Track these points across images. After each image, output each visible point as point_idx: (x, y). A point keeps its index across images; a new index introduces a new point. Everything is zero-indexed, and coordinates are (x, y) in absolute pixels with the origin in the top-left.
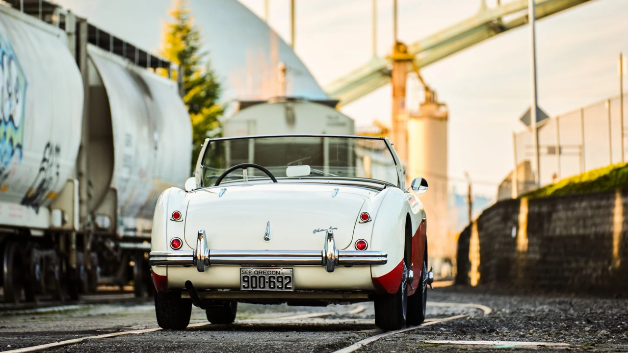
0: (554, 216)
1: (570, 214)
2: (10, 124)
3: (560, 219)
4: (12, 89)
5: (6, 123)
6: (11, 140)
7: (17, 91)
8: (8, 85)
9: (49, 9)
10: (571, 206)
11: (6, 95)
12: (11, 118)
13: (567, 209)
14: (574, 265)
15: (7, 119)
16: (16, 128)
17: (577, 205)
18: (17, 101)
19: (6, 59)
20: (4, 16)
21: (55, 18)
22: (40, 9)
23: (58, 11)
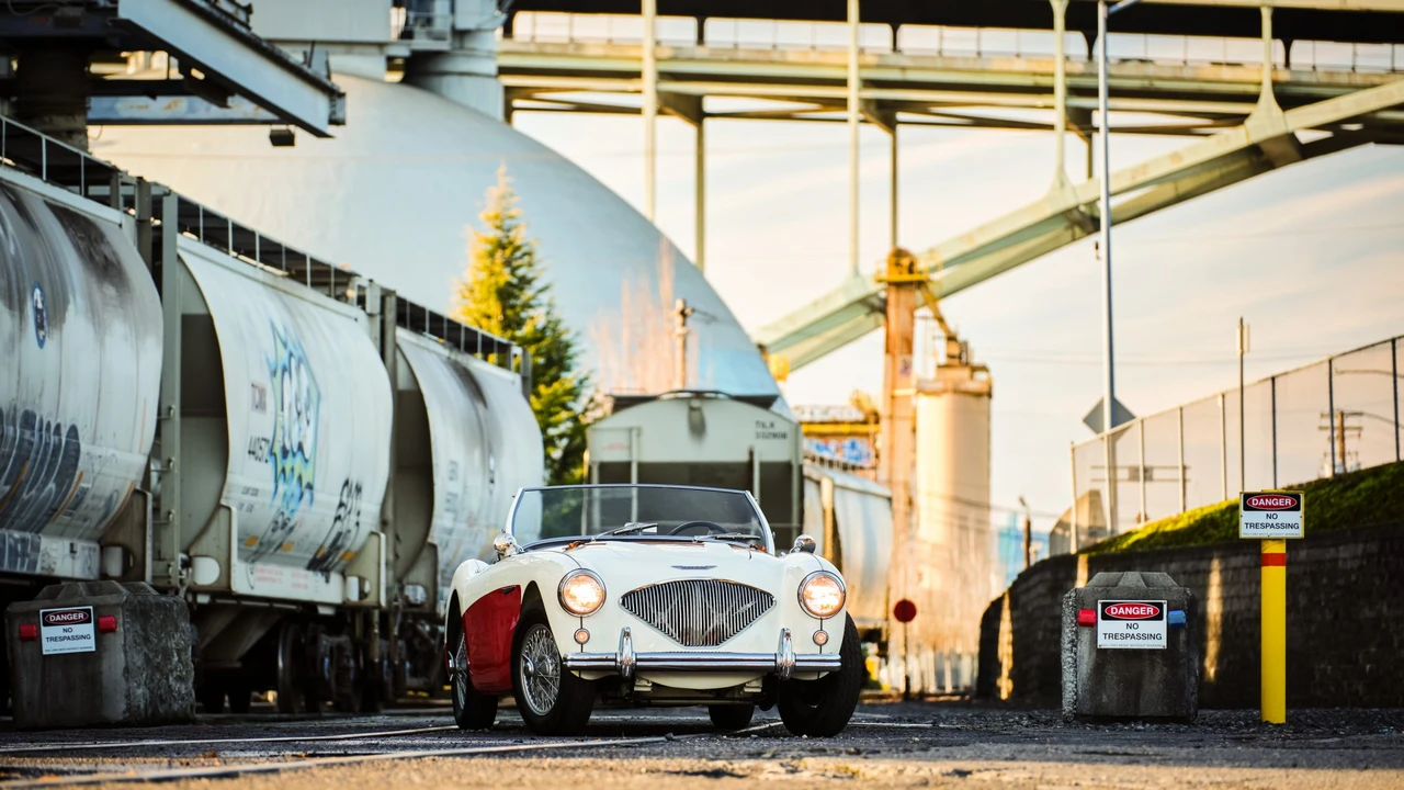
2: (299, 455)
4: (301, 406)
5: (294, 455)
6: (300, 478)
7: (307, 408)
8: (297, 400)
9: (344, 280)
11: (295, 414)
12: (300, 447)
15: (295, 449)
16: (306, 461)
18: (308, 422)
19: (294, 363)
20: (287, 298)
21: (352, 293)
22: (333, 280)
23: (357, 281)
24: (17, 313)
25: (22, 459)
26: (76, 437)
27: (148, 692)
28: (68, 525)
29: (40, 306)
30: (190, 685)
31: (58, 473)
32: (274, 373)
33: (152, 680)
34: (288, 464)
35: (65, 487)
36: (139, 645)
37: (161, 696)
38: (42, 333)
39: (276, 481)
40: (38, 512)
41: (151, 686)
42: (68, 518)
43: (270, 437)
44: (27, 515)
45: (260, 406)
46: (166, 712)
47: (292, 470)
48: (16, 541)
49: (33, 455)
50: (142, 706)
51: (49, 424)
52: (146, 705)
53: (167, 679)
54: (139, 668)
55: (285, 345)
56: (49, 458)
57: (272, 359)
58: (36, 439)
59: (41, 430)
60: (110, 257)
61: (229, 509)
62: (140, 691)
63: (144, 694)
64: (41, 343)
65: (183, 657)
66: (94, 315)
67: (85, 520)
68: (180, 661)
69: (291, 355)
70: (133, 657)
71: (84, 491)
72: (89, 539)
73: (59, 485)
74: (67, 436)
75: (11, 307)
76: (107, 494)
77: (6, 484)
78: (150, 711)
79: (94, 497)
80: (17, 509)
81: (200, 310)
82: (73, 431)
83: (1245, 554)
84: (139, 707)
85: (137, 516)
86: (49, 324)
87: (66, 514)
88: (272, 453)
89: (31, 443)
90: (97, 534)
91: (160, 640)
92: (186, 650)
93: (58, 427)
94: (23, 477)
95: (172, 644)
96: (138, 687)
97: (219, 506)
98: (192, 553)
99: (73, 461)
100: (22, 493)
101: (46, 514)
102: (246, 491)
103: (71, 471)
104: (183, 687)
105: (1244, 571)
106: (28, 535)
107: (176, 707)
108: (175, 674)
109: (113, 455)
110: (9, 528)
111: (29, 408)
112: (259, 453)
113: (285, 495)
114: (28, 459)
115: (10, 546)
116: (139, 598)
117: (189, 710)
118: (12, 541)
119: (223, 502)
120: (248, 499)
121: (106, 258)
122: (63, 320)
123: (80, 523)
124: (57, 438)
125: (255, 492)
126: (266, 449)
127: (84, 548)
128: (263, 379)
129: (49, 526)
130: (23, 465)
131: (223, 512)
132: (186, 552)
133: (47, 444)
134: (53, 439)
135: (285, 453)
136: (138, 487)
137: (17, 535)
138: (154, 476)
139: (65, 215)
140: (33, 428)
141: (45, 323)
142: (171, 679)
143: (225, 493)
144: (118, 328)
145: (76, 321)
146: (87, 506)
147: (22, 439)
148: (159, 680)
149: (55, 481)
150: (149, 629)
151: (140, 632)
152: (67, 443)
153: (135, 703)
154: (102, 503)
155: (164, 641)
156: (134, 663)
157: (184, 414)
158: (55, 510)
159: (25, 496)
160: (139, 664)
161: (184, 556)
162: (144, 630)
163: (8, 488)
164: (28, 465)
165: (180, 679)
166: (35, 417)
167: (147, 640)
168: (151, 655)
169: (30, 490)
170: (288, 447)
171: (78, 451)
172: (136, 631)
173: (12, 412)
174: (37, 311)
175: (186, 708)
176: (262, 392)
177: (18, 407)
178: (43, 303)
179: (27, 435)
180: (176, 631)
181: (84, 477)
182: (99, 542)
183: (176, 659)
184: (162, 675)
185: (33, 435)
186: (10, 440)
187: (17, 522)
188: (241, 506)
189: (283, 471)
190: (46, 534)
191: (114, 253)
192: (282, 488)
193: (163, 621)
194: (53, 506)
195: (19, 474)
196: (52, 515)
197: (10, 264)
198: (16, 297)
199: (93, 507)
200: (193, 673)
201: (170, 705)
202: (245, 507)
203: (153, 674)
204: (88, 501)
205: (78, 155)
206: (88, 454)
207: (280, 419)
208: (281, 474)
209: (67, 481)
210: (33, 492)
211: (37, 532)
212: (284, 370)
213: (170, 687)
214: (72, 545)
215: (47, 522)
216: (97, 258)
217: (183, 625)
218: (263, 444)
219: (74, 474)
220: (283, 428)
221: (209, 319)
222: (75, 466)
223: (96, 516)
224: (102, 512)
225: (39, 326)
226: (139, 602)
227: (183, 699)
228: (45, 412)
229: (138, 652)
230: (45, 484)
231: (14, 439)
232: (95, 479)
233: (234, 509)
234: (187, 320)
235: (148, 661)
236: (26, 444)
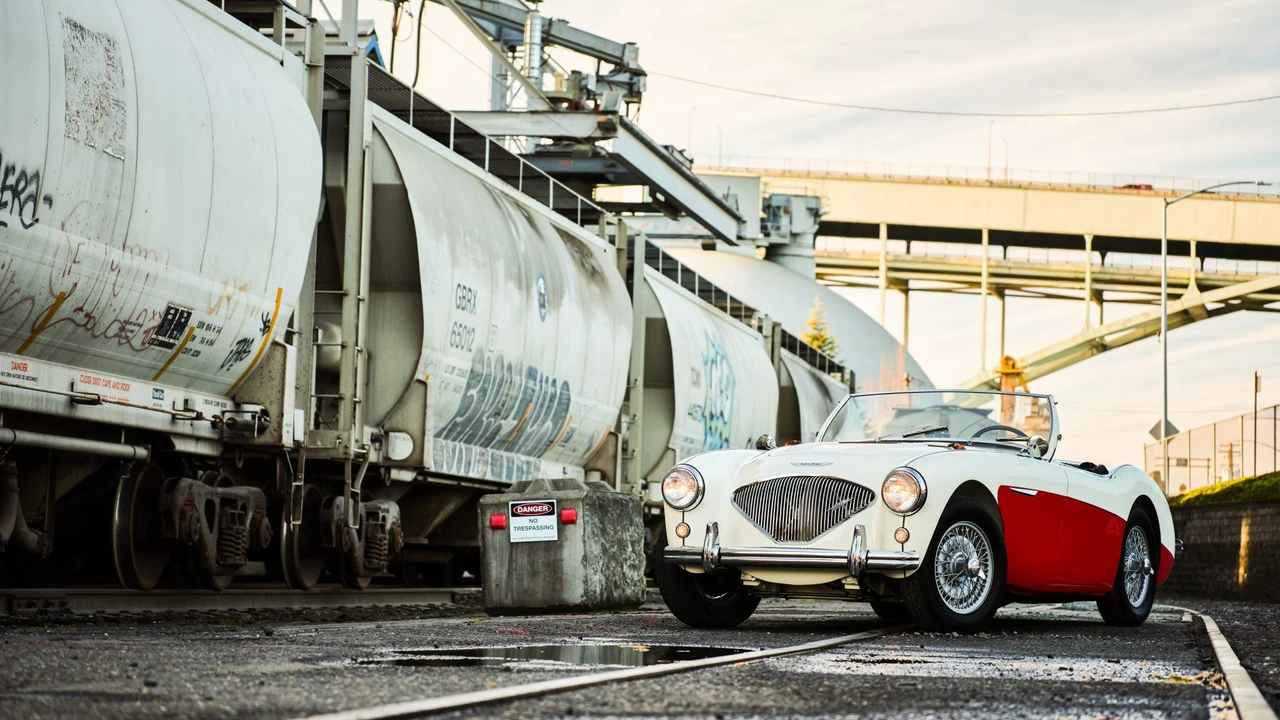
0: (1189, 525)
1: (1205, 523)
2: (721, 418)
3: (1195, 528)
4: (723, 387)
5: (718, 418)
6: (721, 434)
7: (727, 389)
8: (720, 383)
9: (749, 313)
10: (1206, 515)
11: (719, 392)
12: (722, 414)
13: (1203, 518)
14: (1208, 572)
15: (719, 415)
16: (725, 423)
17: (1212, 514)
18: (727, 398)
19: (719, 358)
20: (715, 318)
21: (754, 322)
22: (743, 313)
23: (757, 315)
24: (525, 294)
25: (526, 402)
26: (568, 390)
27: (603, 578)
28: (561, 454)
29: (543, 291)
30: (642, 572)
31: (555, 415)
32: (706, 363)
33: (608, 568)
34: (715, 423)
35: (559, 426)
36: (597, 536)
37: (615, 582)
38: (543, 311)
39: (706, 435)
40: (539, 442)
41: (607, 573)
42: (562, 449)
43: (702, 405)
44: (530, 444)
45: (696, 383)
46: (620, 596)
47: (716, 428)
48: (523, 463)
49: (535, 399)
50: (598, 591)
51: (547, 378)
52: (601, 590)
53: (622, 567)
54: (596, 557)
55: (713, 345)
56: (547, 402)
57: (705, 353)
58: (537, 388)
59: (541, 381)
60: (596, 267)
61: (674, 450)
62: (596, 578)
63: (600, 581)
64: (543, 318)
65: (637, 548)
66: (583, 303)
67: (574, 451)
68: (633, 551)
69: (717, 353)
70: (591, 546)
71: (573, 430)
72: (578, 465)
73: (555, 424)
74: (562, 388)
75: (520, 288)
76: (590, 433)
77: (514, 419)
78: (605, 595)
79: (580, 435)
80: (523, 438)
81: (658, 315)
82: (566, 385)
83: (1269, 507)
84: (595, 592)
85: (611, 450)
86: (549, 305)
87: (560, 445)
88: (704, 416)
89: (534, 391)
90: (583, 462)
91: (616, 532)
92: (639, 542)
93: (554, 381)
94: (527, 415)
95: (627, 536)
96: (595, 573)
97: (667, 449)
98: (649, 479)
99: (565, 407)
100: (526, 427)
101: (545, 444)
102: (686, 439)
103: (563, 414)
104: (636, 574)
105: (1269, 517)
106: (532, 459)
107: (629, 592)
108: (629, 562)
109: (595, 406)
110: (517, 452)
111: (533, 365)
112: (695, 415)
113: (711, 444)
114: (531, 401)
115: (518, 467)
116: (599, 494)
117: (640, 595)
118: (520, 463)
119: (670, 446)
120: (688, 445)
121: (593, 268)
122: (560, 304)
123: (570, 453)
124: (553, 389)
125: (692, 441)
126: (700, 413)
127: (573, 471)
128: (699, 365)
129: (547, 454)
130: (527, 406)
131: (670, 453)
132: (645, 479)
133: (546, 393)
134: (551, 390)
135: (712, 417)
136: (613, 430)
137: (524, 458)
138: (624, 426)
139: (565, 235)
140: (535, 379)
141: (546, 304)
142: (625, 567)
143: (672, 440)
144: (601, 317)
145: (569, 306)
146: (575, 442)
147: (526, 387)
148: (614, 568)
149: (552, 420)
150: (606, 522)
151: (598, 524)
152: (561, 393)
153: (591, 588)
154: (586, 440)
155: (620, 533)
156: (592, 552)
157: (646, 386)
158: (552, 442)
159: (529, 430)
160: (596, 553)
161: (644, 482)
162: (602, 522)
163: (516, 422)
164: (532, 406)
165: (633, 567)
166: (536, 372)
167: (604, 531)
168: (607, 545)
169: (532, 425)
170: (714, 413)
171: (569, 399)
172: (594, 524)
173: (519, 367)
174: (541, 294)
175: (638, 593)
176: (698, 375)
177: (524, 363)
178: (545, 289)
179: (531, 384)
180: (631, 525)
181: (574, 418)
182: (584, 467)
183: (630, 549)
184: (618, 563)
185: (535, 385)
186: (517, 386)
187: (523, 448)
188: (682, 450)
189: (710, 428)
190: (545, 459)
191: (599, 266)
192: (709, 440)
193: (619, 515)
194: (551, 438)
195: (524, 413)
196: (549, 446)
197: (521, 259)
198: (524, 282)
199: (580, 443)
200: (645, 563)
201: (624, 591)
202: (685, 451)
203: (609, 562)
204: (575, 437)
205: (577, 197)
206: (577, 403)
207: (709, 394)
208: (709, 430)
209: (561, 421)
210: (535, 427)
211: (539, 457)
212: (713, 362)
213: (624, 574)
214: (564, 468)
215: (546, 450)
216: (587, 266)
217: (637, 519)
218: (698, 409)
219: (565, 417)
220: (711, 400)
221: (664, 322)
222: (567, 410)
223: (582, 449)
224: (586, 447)
225: (542, 306)
226: (598, 497)
227: (635, 585)
228: (545, 370)
229: (596, 542)
230: (544, 422)
231: (521, 386)
232: (581, 421)
233: (678, 451)
234: (649, 322)
235: (605, 550)
236: (529, 391)
